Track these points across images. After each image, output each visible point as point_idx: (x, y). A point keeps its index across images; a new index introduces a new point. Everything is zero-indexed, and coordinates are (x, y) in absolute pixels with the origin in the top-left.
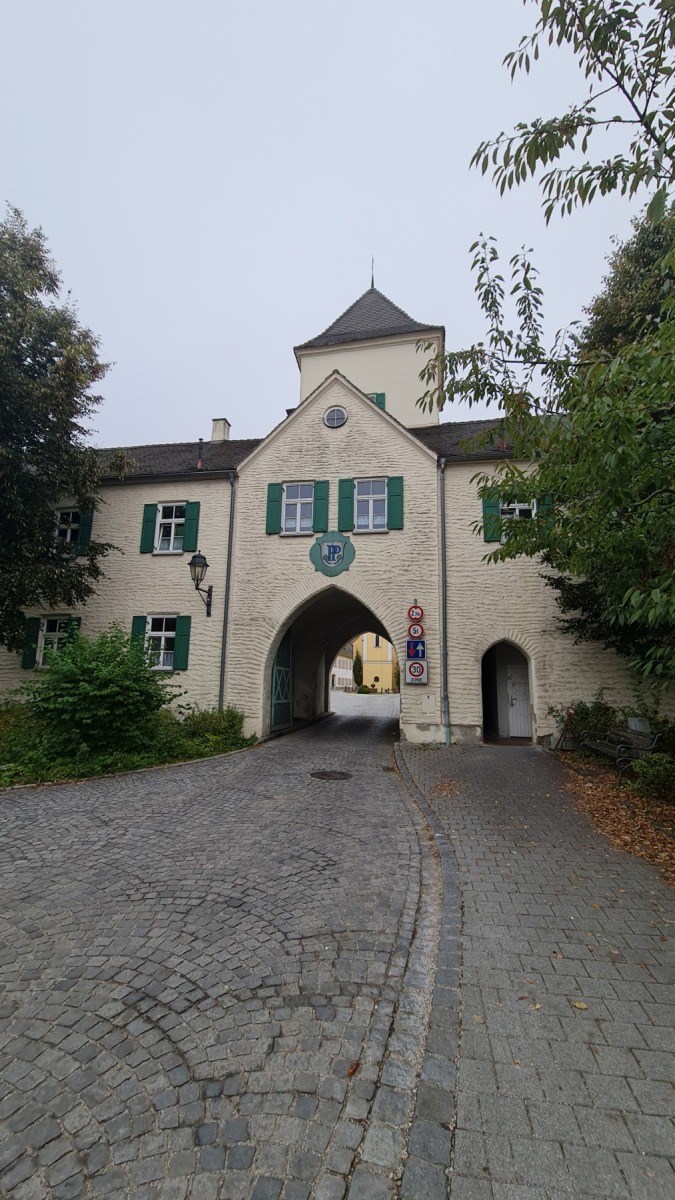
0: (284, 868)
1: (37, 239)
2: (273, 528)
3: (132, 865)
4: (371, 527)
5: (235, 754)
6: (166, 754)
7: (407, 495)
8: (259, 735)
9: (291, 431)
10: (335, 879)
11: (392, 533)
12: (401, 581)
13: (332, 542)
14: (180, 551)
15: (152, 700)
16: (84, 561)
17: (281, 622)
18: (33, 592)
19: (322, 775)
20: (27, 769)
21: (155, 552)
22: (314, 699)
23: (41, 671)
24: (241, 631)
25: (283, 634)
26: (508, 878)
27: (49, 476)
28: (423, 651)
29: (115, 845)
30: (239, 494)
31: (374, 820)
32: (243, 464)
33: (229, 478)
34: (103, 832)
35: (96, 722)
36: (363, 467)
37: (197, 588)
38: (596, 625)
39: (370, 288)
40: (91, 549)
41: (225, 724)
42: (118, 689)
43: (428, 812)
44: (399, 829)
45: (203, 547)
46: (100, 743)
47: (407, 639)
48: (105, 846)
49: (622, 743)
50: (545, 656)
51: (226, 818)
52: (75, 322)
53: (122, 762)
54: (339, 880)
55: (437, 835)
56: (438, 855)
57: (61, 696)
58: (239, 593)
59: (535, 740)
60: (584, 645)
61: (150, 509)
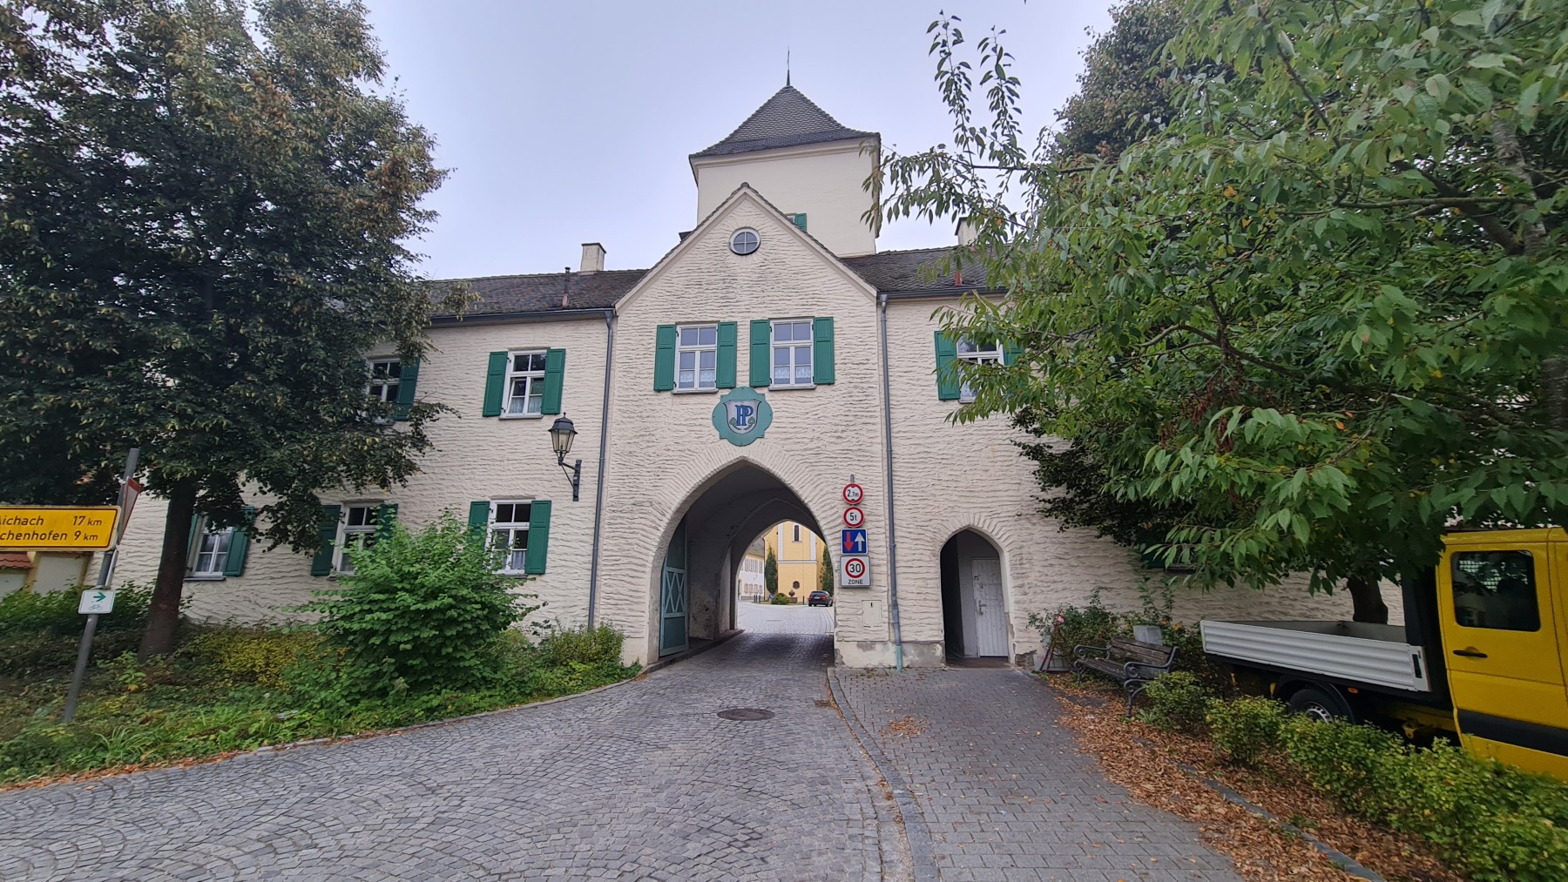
0: (690, 845)
1: (355, 12)
2: (663, 383)
3: (474, 850)
4: (792, 381)
5: (612, 689)
6: (515, 691)
7: (838, 340)
8: (644, 662)
9: (688, 258)
10: (762, 859)
11: (820, 389)
12: (833, 452)
13: (742, 401)
14: (538, 414)
15: (497, 616)
16: (405, 428)
17: (674, 508)
18: (333, 469)
19: (732, 714)
20: (316, 718)
21: (503, 415)
22: (716, 614)
23: (341, 578)
24: (619, 521)
25: (677, 524)
26: (999, 847)
27: (361, 314)
28: (864, 544)
29: (446, 822)
30: (619, 340)
31: (809, 774)
32: (623, 300)
33: (605, 318)
34: (430, 803)
35: (419, 646)
36: (781, 305)
37: (561, 463)
38: (1085, 506)
39: (785, 85)
40: (416, 410)
41: (596, 648)
42: (450, 600)
43: (882, 761)
44: (844, 785)
45: (569, 408)
46: (423, 678)
47: (843, 527)
48: (432, 823)
49: (1128, 659)
50: (1021, 548)
51: (603, 778)
52: (402, 117)
53: (453, 704)
54: (768, 859)
55: (896, 792)
56: (900, 820)
57: (370, 611)
58: (616, 470)
59: (1012, 660)
60: (1072, 532)
61: (498, 360)
